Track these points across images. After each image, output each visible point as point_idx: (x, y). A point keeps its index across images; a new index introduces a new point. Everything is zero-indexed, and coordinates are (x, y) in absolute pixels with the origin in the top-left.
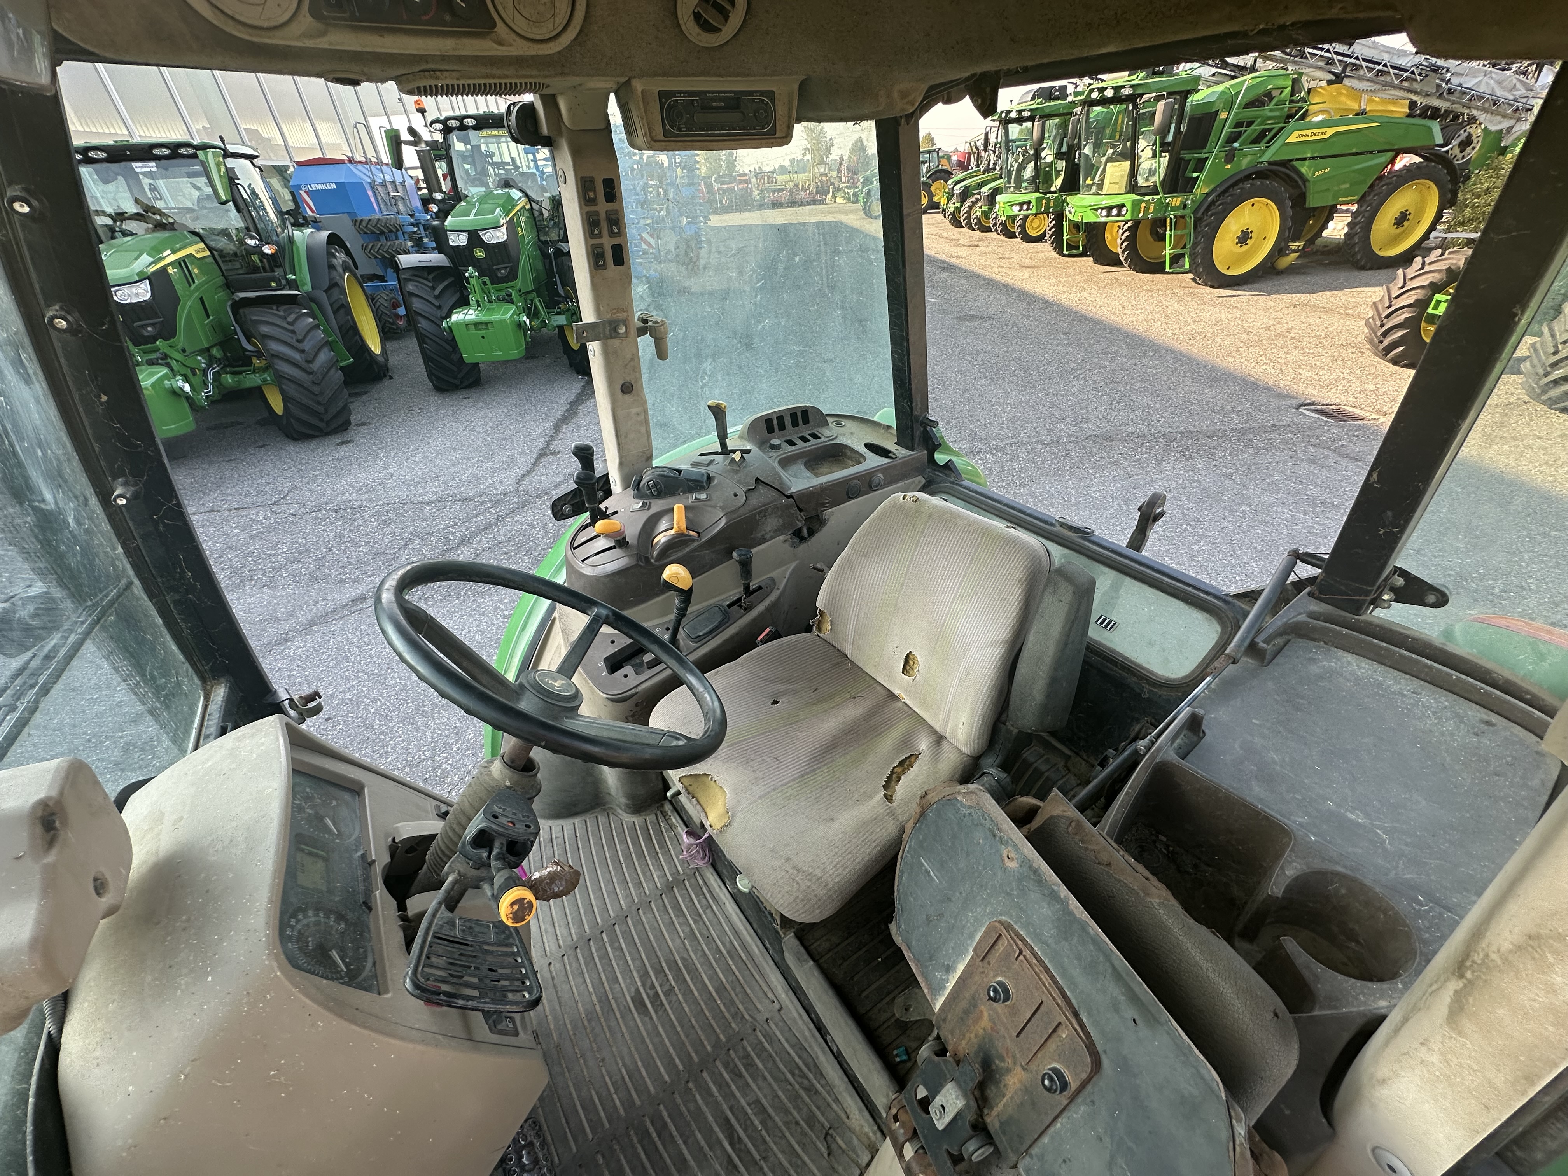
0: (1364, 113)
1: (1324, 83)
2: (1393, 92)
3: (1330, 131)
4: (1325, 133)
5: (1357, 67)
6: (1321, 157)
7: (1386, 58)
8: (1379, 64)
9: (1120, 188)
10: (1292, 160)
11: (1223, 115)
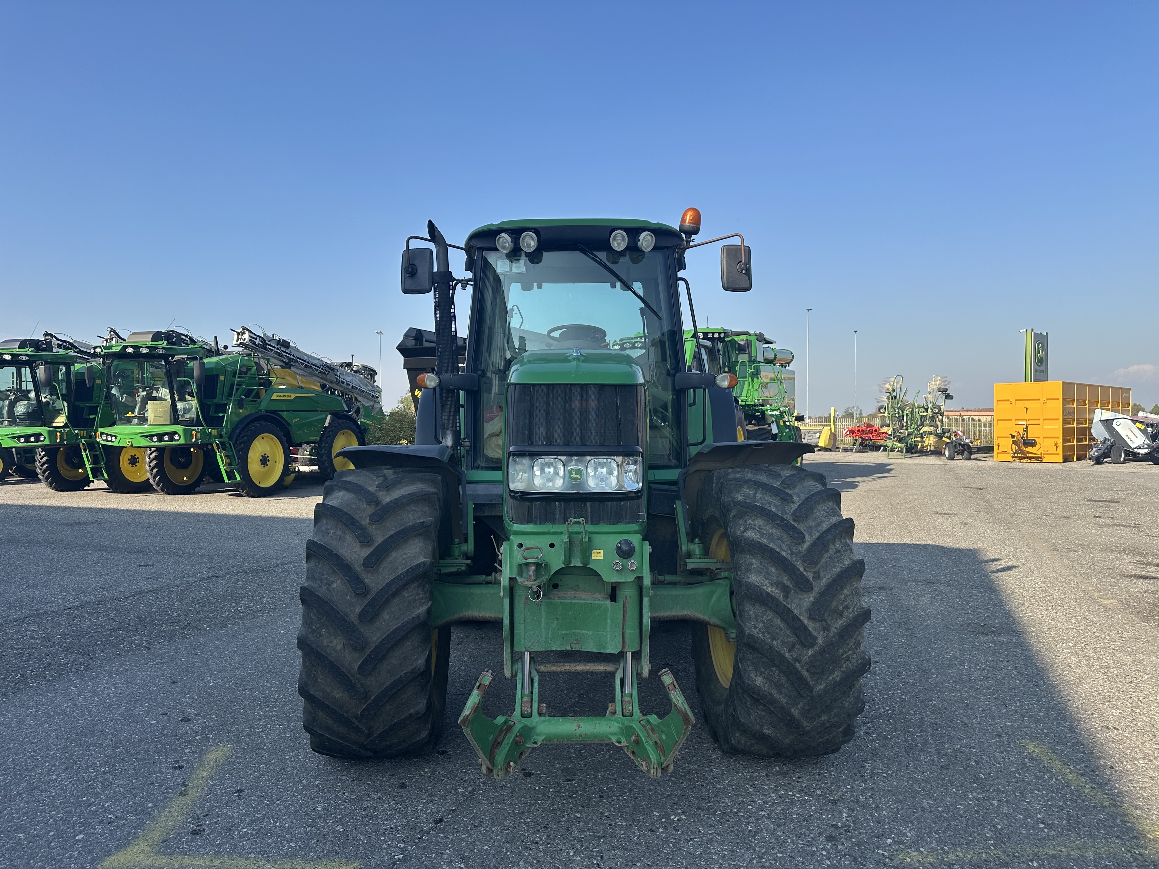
0: (301, 387)
1: (279, 367)
2: (315, 378)
3: (293, 396)
4: (290, 396)
5: (296, 361)
6: (293, 411)
7: (305, 358)
8: (305, 361)
9: (165, 420)
10: (276, 411)
11: (222, 378)
